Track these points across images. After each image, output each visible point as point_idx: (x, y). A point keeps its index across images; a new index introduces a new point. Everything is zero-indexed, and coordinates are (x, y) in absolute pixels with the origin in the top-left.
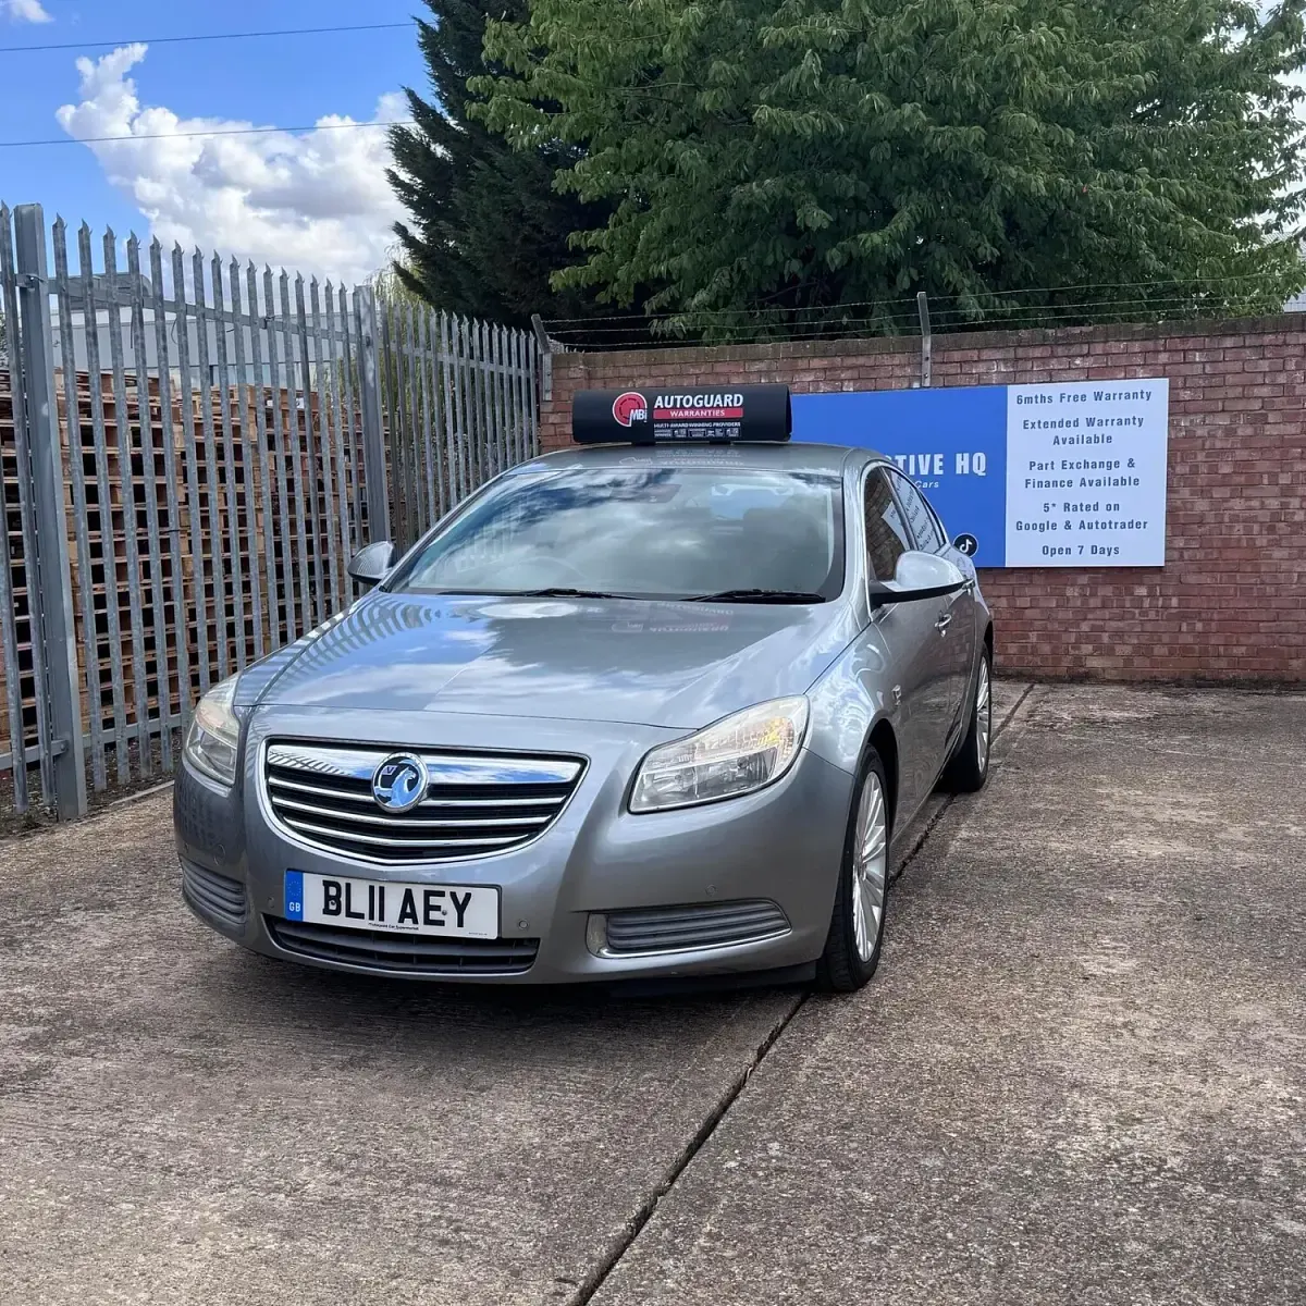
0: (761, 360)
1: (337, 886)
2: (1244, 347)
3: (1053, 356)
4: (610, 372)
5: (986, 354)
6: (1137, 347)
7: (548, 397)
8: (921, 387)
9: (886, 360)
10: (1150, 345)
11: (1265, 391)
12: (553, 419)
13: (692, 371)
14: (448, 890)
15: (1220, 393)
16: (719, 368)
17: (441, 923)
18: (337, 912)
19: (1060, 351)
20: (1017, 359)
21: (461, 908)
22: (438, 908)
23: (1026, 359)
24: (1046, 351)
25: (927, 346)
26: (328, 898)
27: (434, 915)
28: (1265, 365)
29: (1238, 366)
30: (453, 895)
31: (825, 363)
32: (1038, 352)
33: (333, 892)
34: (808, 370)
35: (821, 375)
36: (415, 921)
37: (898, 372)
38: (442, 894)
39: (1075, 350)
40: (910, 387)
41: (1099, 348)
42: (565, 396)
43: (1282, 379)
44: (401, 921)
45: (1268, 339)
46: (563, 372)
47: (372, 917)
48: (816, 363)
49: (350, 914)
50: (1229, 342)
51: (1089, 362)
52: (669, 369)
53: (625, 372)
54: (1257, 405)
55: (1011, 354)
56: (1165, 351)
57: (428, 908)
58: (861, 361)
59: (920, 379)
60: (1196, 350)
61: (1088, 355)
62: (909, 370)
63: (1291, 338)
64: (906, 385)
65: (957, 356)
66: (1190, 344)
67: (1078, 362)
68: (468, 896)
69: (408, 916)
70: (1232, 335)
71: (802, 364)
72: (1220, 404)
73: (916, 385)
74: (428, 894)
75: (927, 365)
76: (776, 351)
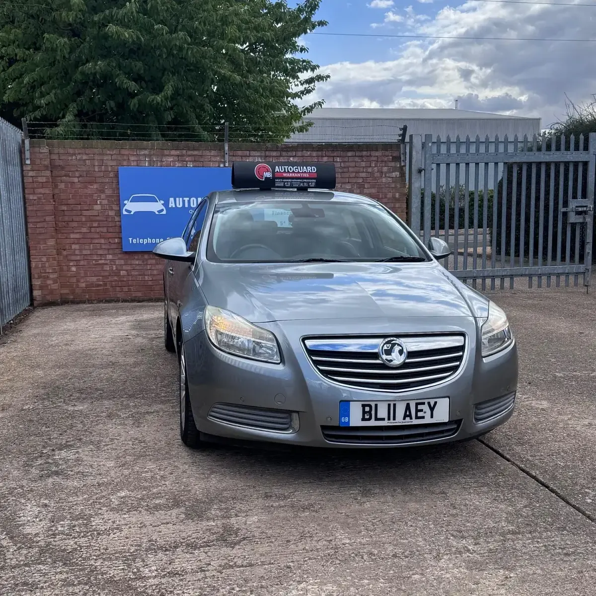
0: (145, 149)
1: (370, 406)
2: (356, 156)
3: (281, 156)
4: (62, 151)
5: (253, 153)
6: (314, 154)
7: (28, 162)
8: (225, 166)
9: (207, 153)
10: (320, 153)
11: (364, 175)
12: (31, 174)
13: (108, 152)
14: (426, 401)
15: (347, 175)
16: (124, 152)
17: (423, 417)
18: (370, 419)
19: (284, 154)
20: (266, 156)
21: (432, 409)
22: (421, 410)
23: (270, 156)
24: (278, 154)
25: (226, 148)
26: (364, 412)
27: (420, 414)
28: (363, 164)
29: (353, 164)
30: (429, 403)
31: (178, 152)
32: (274, 154)
33: (367, 409)
34: (170, 155)
35: (176, 158)
36: (411, 418)
37: (213, 159)
38: (424, 403)
39: (290, 154)
40: (219, 166)
41: (299, 154)
42: (38, 162)
43: (370, 170)
44: (404, 419)
45: (364, 153)
46: (37, 149)
47: (389, 419)
48: (173, 152)
49: (377, 419)
50: (350, 154)
51: (296, 160)
52: (96, 151)
53: (71, 151)
54: (361, 181)
55: (263, 154)
56: (326, 156)
57: (417, 411)
58: (196, 153)
59: (224, 163)
60: (338, 156)
61: (295, 156)
62: (218, 158)
63: (374, 153)
64: (217, 165)
65: (240, 153)
66: (335, 154)
67: (291, 159)
68: (436, 403)
69: (408, 416)
70: (351, 151)
71: (166, 152)
72: (347, 179)
73: (222, 165)
74: (417, 404)
75: (227, 157)
76: (153, 145)
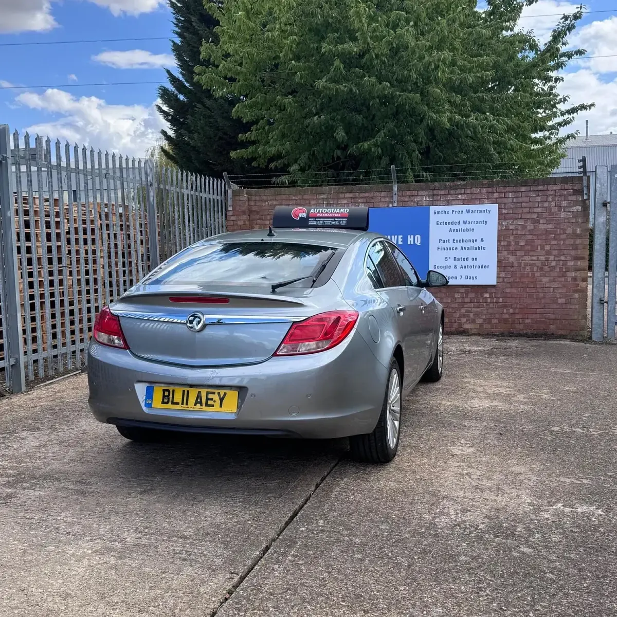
0: (324, 194)
2: (530, 191)
3: (449, 194)
4: (257, 198)
5: (421, 193)
6: (484, 190)
7: (230, 208)
8: (393, 206)
9: (378, 194)
10: (490, 190)
11: (539, 210)
12: (232, 218)
13: (294, 198)
15: (520, 211)
16: (306, 197)
19: (452, 192)
20: (434, 195)
23: (437, 195)
24: (446, 192)
25: (395, 189)
28: (539, 199)
29: (527, 199)
31: (351, 195)
32: (442, 192)
34: (344, 198)
35: (350, 200)
37: (383, 200)
39: (458, 191)
40: (388, 206)
41: (468, 191)
42: (238, 208)
43: (546, 205)
45: (540, 188)
46: (237, 198)
48: (348, 195)
50: (523, 189)
51: (464, 197)
52: (284, 197)
53: (265, 198)
54: (535, 216)
55: (431, 193)
56: (496, 192)
58: (367, 195)
59: (392, 203)
60: (509, 192)
61: (464, 194)
62: (388, 199)
63: (550, 187)
64: (386, 205)
65: (408, 193)
66: (507, 190)
67: (460, 197)
70: (525, 186)
71: (341, 196)
72: (520, 215)
73: (391, 205)
75: (395, 198)
76: (330, 190)
